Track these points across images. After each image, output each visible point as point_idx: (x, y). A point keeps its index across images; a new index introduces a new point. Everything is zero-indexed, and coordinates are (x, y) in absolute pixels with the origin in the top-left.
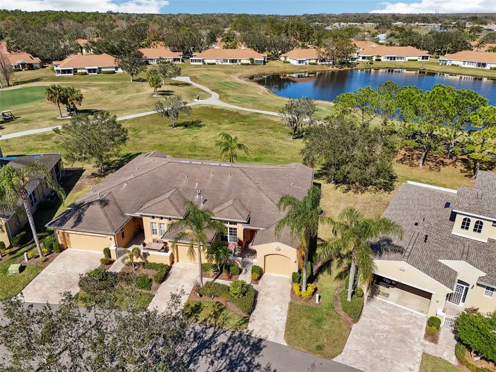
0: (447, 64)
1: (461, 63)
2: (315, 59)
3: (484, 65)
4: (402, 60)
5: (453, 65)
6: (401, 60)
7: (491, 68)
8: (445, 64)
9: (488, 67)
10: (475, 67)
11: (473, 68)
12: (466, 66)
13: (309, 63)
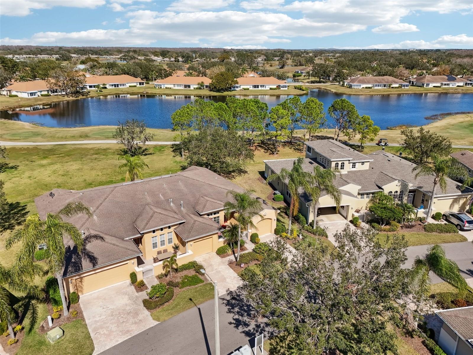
0: (162, 88)
1: (172, 86)
2: (46, 91)
3: (189, 86)
4: (125, 87)
5: (166, 88)
6: (123, 87)
7: (194, 88)
8: (161, 87)
9: (192, 88)
10: (183, 88)
11: (182, 90)
12: (176, 88)
13: (42, 95)
